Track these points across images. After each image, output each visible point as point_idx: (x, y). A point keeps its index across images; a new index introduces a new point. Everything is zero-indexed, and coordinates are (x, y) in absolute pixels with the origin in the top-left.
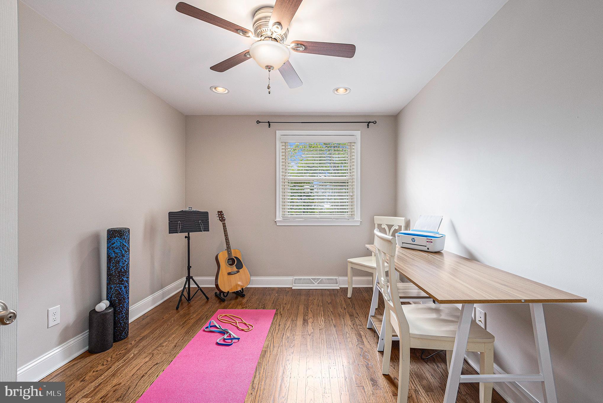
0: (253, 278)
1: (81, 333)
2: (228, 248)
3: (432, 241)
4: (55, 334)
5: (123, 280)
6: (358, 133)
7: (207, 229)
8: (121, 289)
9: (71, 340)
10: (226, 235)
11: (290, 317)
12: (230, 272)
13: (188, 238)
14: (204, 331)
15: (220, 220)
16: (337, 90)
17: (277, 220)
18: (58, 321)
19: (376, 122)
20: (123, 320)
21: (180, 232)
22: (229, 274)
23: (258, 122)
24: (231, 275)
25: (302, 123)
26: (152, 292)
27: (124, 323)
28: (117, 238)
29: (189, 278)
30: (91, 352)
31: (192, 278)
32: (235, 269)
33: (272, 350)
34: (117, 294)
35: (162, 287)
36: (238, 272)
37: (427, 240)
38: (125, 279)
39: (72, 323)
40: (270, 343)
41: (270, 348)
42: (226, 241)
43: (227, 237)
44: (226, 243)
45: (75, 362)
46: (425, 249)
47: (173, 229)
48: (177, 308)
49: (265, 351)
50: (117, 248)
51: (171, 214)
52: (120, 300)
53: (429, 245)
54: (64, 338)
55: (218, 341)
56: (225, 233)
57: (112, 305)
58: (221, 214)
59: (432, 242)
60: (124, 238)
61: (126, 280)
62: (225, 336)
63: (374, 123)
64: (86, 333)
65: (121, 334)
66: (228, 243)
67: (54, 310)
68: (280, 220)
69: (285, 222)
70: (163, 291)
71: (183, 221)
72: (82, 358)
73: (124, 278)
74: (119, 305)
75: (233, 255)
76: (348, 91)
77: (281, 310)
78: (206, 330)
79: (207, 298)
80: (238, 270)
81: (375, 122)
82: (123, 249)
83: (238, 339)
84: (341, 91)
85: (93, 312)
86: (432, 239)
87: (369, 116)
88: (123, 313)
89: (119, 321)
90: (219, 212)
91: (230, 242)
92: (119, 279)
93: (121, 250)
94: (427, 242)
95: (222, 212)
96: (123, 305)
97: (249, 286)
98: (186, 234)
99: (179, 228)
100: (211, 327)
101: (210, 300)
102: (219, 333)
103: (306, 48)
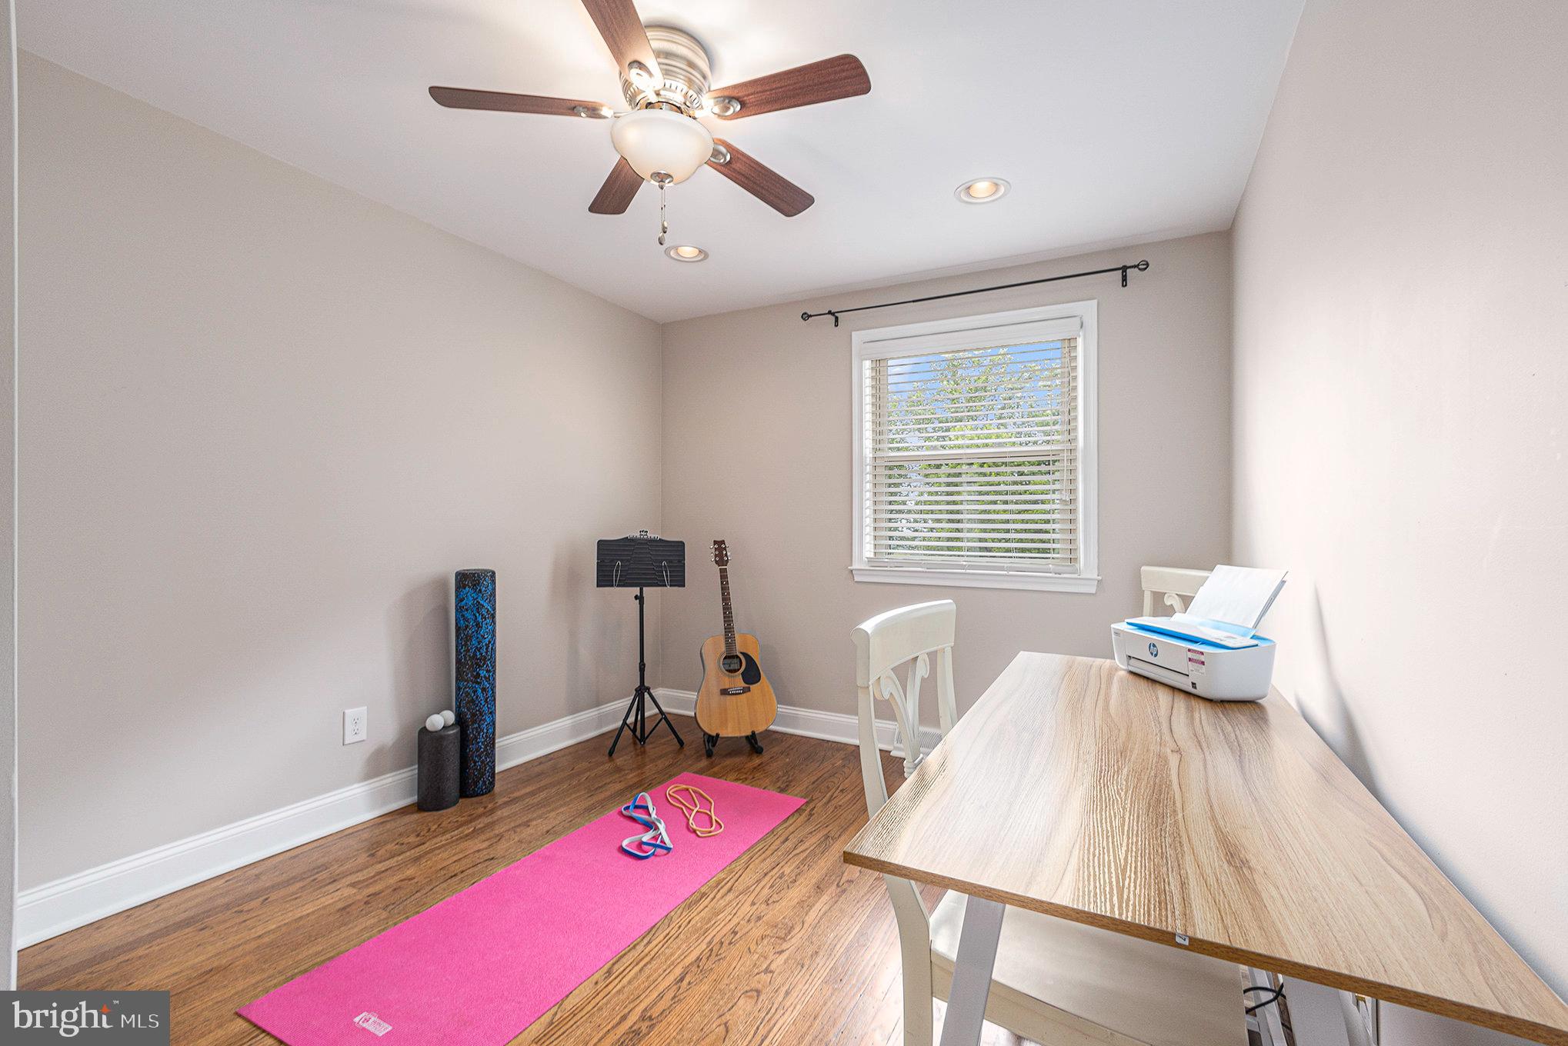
0: (783, 709)
1: (406, 768)
2: (729, 629)
3: (1202, 658)
4: (358, 759)
5: (478, 674)
6: (1088, 310)
7: (679, 581)
8: (475, 692)
9: (388, 775)
10: (726, 599)
11: (827, 827)
12: (727, 687)
13: (640, 598)
14: (620, 813)
15: (716, 562)
16: (969, 188)
17: (855, 566)
18: (363, 736)
19: (1147, 265)
20: (480, 756)
21: (619, 586)
22: (724, 692)
23: (806, 316)
24: (728, 697)
25: (914, 301)
26: (574, 710)
27: (482, 762)
28: (467, 589)
29: (642, 691)
30: (421, 806)
31: (648, 689)
32: (740, 683)
33: (718, 897)
34: (468, 702)
35: (598, 703)
36: (746, 690)
37: (1190, 655)
38: (483, 673)
39: (390, 743)
40: (727, 879)
41: (719, 891)
42: (725, 613)
43: (727, 604)
44: (724, 617)
45: (388, 819)
46: (1185, 684)
47: (604, 579)
48: (611, 754)
49: (704, 895)
50: (467, 610)
51: (603, 545)
52: (474, 715)
53: (1196, 674)
54: (375, 767)
55: (625, 843)
56: (723, 594)
57: (460, 721)
58: (720, 546)
59: (1203, 663)
60: (480, 590)
61: (485, 677)
62: (646, 837)
63: (1140, 269)
64: (414, 770)
65: (476, 783)
66: (729, 617)
67: (357, 714)
68: (863, 568)
69: (875, 573)
70: (601, 711)
71: (628, 561)
72: (403, 813)
73: (481, 672)
74: (472, 724)
75: (739, 648)
76: (1002, 190)
77: (820, 804)
78: (624, 812)
79: (681, 743)
80: (747, 686)
81: (1144, 266)
82: (478, 613)
83: (669, 849)
84: (982, 188)
85: (424, 731)
86: (1202, 653)
87: (1114, 251)
88: (479, 743)
89: (472, 755)
90: (715, 542)
91: (733, 618)
92: (472, 672)
93: (474, 614)
94: (1190, 660)
95: (723, 542)
96: (479, 726)
97: (772, 727)
98: (636, 591)
99: (616, 576)
100: (636, 807)
101: (686, 748)
102: (644, 825)
103: (743, 104)
